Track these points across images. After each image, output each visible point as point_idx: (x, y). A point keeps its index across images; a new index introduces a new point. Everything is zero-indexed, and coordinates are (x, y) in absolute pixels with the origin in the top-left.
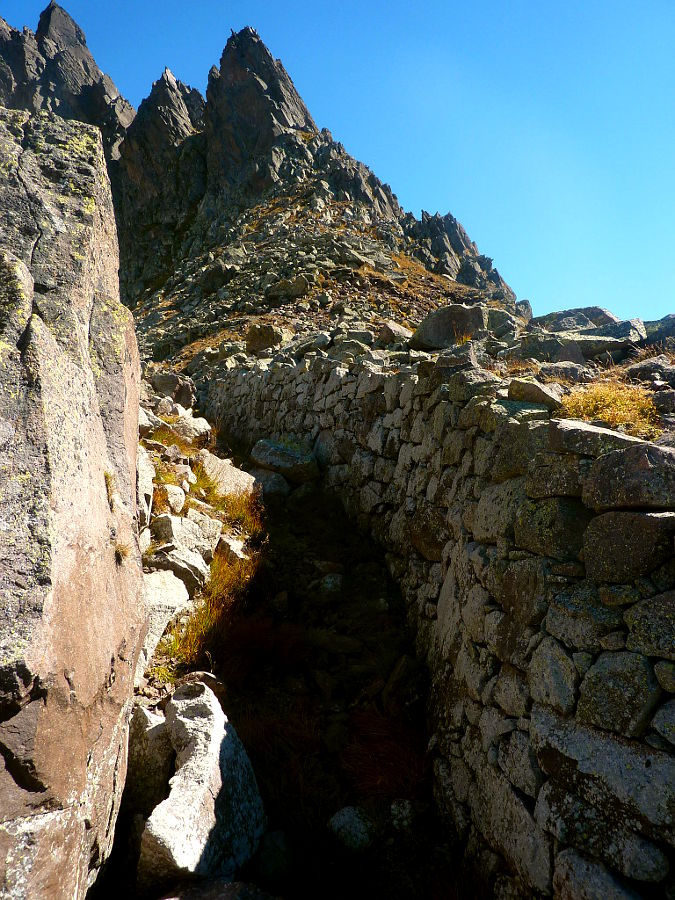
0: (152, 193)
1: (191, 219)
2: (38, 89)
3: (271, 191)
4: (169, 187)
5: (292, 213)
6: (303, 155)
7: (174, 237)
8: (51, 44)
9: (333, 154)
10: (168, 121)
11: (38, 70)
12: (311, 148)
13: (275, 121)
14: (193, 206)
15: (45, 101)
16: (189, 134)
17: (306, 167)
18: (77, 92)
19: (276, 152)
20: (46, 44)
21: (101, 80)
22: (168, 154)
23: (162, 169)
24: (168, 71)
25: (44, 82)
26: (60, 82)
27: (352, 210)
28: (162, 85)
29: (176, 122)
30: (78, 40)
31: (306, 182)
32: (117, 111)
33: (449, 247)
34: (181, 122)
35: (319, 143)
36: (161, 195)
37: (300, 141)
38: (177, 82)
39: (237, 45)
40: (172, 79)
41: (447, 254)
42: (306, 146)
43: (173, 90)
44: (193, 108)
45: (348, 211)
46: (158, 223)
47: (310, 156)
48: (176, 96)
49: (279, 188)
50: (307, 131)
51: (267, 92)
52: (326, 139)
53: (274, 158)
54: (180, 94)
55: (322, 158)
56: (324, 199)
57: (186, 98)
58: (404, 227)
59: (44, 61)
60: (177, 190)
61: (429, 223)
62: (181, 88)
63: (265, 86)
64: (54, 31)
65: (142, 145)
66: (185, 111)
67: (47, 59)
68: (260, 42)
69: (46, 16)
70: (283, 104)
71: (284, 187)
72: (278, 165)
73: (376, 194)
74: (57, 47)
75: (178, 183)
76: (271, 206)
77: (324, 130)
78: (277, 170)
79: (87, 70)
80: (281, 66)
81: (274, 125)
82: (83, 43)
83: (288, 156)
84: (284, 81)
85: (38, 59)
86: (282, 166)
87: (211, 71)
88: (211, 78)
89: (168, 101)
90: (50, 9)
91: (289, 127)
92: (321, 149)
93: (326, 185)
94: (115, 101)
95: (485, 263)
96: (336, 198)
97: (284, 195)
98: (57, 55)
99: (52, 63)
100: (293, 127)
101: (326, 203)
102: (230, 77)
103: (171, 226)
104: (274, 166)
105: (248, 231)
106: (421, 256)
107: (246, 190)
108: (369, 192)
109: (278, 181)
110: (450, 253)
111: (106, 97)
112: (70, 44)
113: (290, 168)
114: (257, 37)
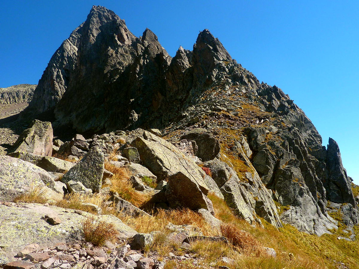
0: (176, 89)
1: (187, 97)
2: (142, 58)
3: (212, 85)
4: (181, 87)
5: (217, 92)
6: (224, 70)
7: (180, 104)
8: (146, 42)
9: (236, 68)
10: (180, 64)
11: (142, 51)
12: (227, 67)
13: (215, 59)
14: (188, 92)
15: (144, 61)
16: (188, 67)
17: (225, 74)
18: (154, 56)
19: (214, 71)
20: (144, 42)
21: (162, 51)
22: (181, 75)
23: (179, 81)
24: (181, 47)
25: (144, 55)
26: (149, 54)
27: (239, 88)
28: (179, 52)
29: (183, 64)
30: (155, 39)
31: (224, 80)
32: (167, 61)
33: (274, 98)
34: (185, 63)
35: (231, 65)
36: (178, 90)
37: (223, 65)
38: (184, 50)
39: (202, 36)
40: (182, 49)
41: (274, 101)
42: (225, 67)
43: (182, 53)
44: (190, 58)
45: (237, 89)
46: (177, 99)
47: (227, 70)
48: (184, 55)
49: (215, 83)
50: (227, 61)
51: (212, 50)
52: (234, 63)
53: (214, 73)
54: (185, 54)
55: (231, 70)
56: (229, 86)
57: (187, 55)
58: (258, 92)
59: (144, 48)
60: (183, 87)
61: (267, 90)
62: (186, 52)
63: (211, 48)
64: (147, 38)
65: (172, 73)
66: (187, 59)
67: (145, 47)
68: (210, 34)
69: (145, 33)
70: (218, 53)
71: (217, 82)
72: (215, 75)
73: (249, 81)
74: (148, 43)
75: (183, 85)
76: (211, 90)
77: (233, 60)
78: (214, 77)
79: (158, 48)
80: (217, 40)
81: (215, 61)
82: (157, 40)
83: (219, 71)
84: (219, 45)
85: (142, 48)
86: (216, 75)
87: (194, 45)
88: (194, 48)
89: (181, 57)
90: (146, 31)
91: (221, 61)
92: (231, 67)
93: (230, 80)
94: (167, 58)
95: (290, 102)
96: (234, 85)
97: (217, 85)
98: (148, 45)
99: (146, 48)
100: (222, 60)
101: (229, 87)
102: (200, 47)
103: (181, 100)
104: (213, 76)
105: (202, 99)
106: (262, 102)
107: (204, 85)
108: (246, 81)
109: (215, 81)
110: (275, 100)
111: (164, 57)
112: (152, 41)
113: (219, 75)
114: (208, 32)
